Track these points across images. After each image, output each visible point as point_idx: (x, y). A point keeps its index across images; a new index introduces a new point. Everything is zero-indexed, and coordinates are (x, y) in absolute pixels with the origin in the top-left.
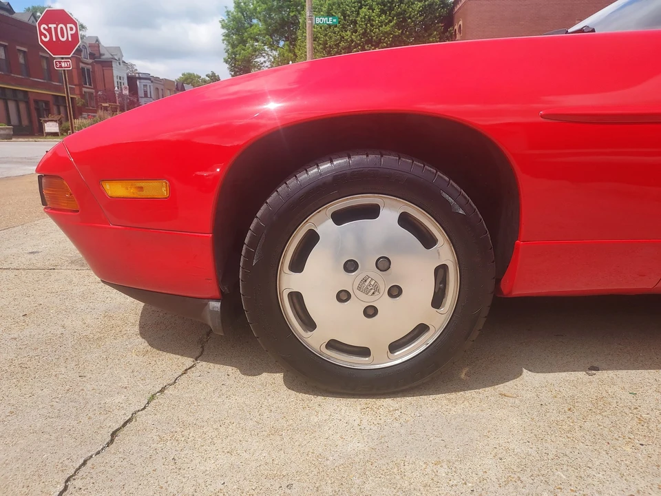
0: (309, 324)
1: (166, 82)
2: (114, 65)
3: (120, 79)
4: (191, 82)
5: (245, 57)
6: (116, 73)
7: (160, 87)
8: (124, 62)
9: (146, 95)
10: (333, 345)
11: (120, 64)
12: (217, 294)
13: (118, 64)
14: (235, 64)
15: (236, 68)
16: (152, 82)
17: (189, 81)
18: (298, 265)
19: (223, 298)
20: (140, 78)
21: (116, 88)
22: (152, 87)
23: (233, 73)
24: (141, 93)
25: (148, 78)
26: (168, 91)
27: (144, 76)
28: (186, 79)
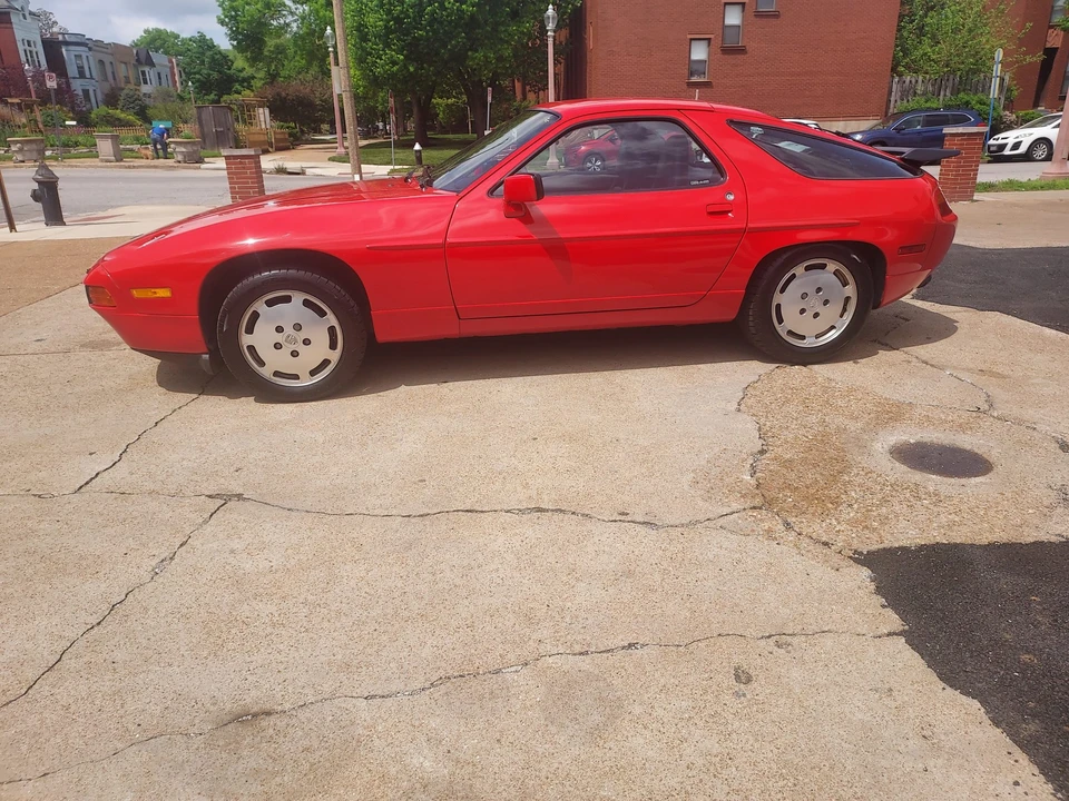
0: (261, 363)
1: (116, 49)
2: (14, 19)
3: (29, 45)
4: (162, 46)
5: (252, 16)
6: (19, 34)
7: (107, 60)
8: (31, 13)
9: (82, 75)
10: (277, 374)
11: (25, 18)
12: (206, 350)
13: (21, 17)
14: (237, 28)
15: (240, 34)
16: (90, 49)
17: (158, 43)
18: (250, 330)
19: (210, 352)
20: (67, 43)
21: (27, 67)
22: (90, 58)
23: (235, 43)
24: (72, 71)
25: (82, 42)
26: (123, 65)
27: (73, 39)
28: (153, 40)
